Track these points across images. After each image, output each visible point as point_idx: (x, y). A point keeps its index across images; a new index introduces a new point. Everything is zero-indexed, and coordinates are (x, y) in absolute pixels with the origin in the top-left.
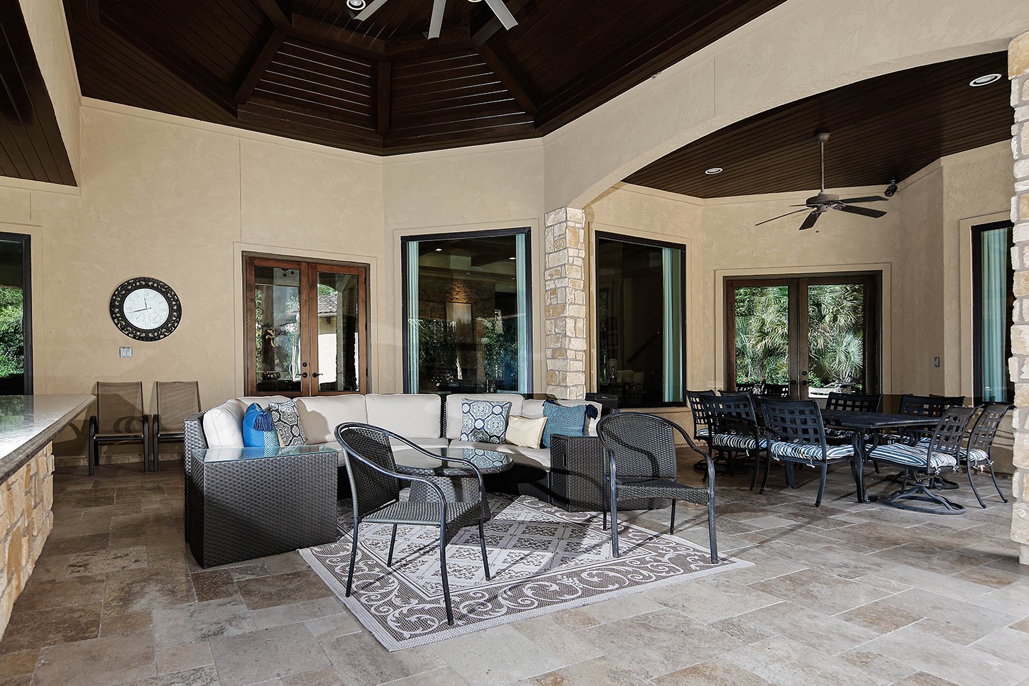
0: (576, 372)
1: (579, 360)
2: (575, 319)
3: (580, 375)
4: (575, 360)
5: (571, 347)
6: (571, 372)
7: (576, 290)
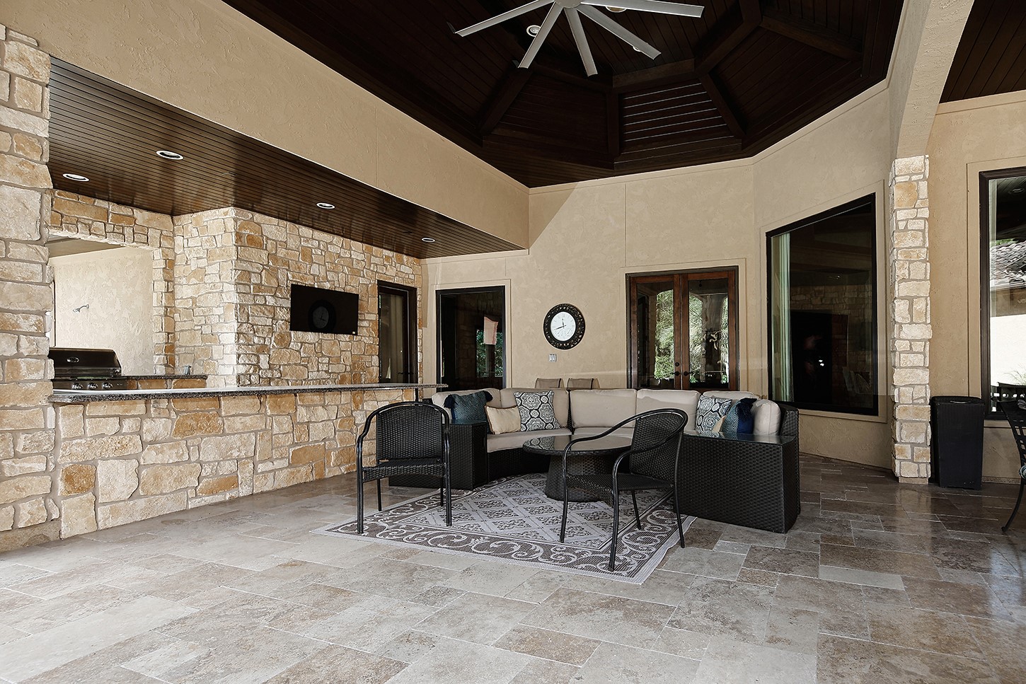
0: (912, 367)
1: (918, 353)
2: (911, 300)
3: (919, 371)
4: (911, 351)
5: (903, 335)
6: (901, 368)
7: (911, 262)
